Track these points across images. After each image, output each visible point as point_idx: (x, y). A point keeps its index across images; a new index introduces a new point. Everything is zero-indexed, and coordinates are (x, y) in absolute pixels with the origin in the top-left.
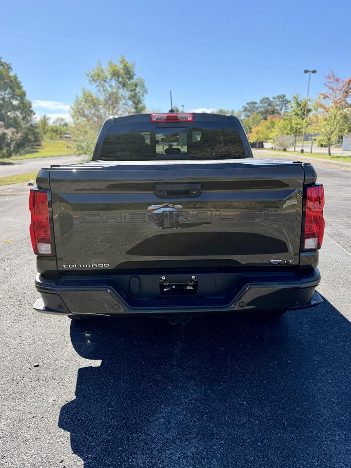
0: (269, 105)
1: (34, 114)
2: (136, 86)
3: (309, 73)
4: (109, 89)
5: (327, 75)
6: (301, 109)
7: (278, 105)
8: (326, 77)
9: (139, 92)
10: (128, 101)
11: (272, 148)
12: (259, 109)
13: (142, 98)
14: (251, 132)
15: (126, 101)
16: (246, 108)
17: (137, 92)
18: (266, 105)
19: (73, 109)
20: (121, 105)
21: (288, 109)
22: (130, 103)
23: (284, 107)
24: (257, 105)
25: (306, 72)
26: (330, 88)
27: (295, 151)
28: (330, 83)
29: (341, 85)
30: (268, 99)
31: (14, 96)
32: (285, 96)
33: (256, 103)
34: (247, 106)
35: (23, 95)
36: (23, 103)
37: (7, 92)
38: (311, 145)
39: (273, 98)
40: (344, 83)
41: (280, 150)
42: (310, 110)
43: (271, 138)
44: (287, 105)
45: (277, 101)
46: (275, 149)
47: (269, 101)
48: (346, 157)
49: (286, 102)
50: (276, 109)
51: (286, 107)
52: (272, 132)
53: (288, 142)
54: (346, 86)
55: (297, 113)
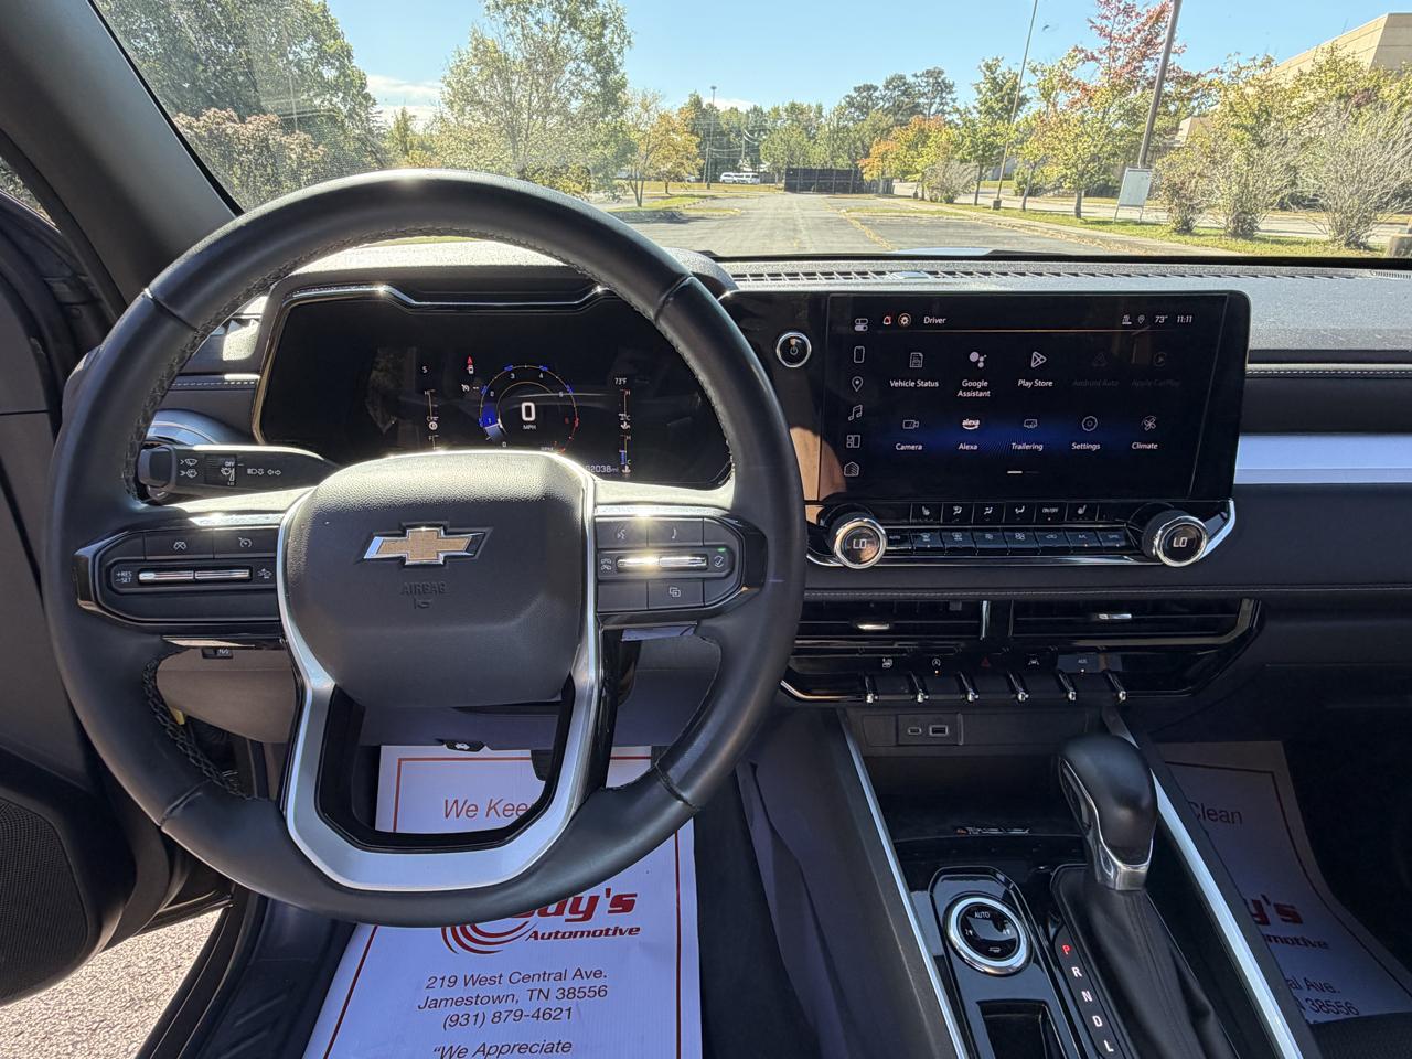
0: (904, 93)
1: (375, 103)
2: (603, 24)
4: (536, 30)
6: (1002, 97)
7: (923, 94)
9: (612, 42)
10: (583, 65)
11: (916, 195)
12: (882, 103)
13: (618, 60)
14: (867, 155)
15: (579, 66)
16: (852, 99)
17: (605, 40)
18: (896, 93)
19: (449, 84)
20: (568, 75)
21: (947, 104)
22: (588, 69)
23: (938, 100)
24: (877, 94)
26: (1101, 30)
27: (976, 204)
28: (1104, 17)
29: (1133, 24)
30: (902, 78)
31: (323, 57)
32: (941, 72)
33: (876, 89)
34: (854, 94)
35: (347, 53)
36: (346, 76)
37: (307, 46)
38: (997, 189)
39: (915, 76)
40: (1142, 20)
41: (936, 201)
42: (1023, 101)
43: (917, 172)
44: (944, 95)
45: (924, 84)
46: (923, 199)
47: (905, 84)
48: (1125, 223)
49: (942, 87)
50: (918, 105)
51: (942, 98)
52: (920, 155)
53: (959, 182)
54: (1146, 28)
55: (991, 107)
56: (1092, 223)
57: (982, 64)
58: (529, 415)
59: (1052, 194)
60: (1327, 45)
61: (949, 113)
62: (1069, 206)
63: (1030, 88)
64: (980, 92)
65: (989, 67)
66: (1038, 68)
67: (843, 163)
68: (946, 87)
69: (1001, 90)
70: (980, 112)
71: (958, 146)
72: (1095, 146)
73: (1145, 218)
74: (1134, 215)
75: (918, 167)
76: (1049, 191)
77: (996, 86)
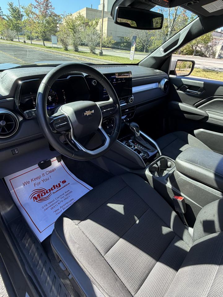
6: (17, 14)
27: (19, 41)
38: (23, 38)
41: (8, 40)
42: (22, 16)
46: (4, 39)
48: (55, 48)
53: (13, 35)
54: (45, 2)
55: (14, 16)
56: (48, 47)
57: (8, 3)
58: (50, 99)
59: (35, 40)
60: (78, 12)
61: (2, 15)
62: (41, 43)
63: (22, 11)
64: (10, 11)
65: (10, 5)
66: (23, 7)
69: (16, 12)
70: (12, 17)
71: (9, 26)
72: (43, 29)
73: (58, 47)
74: (56, 46)
76: (35, 39)
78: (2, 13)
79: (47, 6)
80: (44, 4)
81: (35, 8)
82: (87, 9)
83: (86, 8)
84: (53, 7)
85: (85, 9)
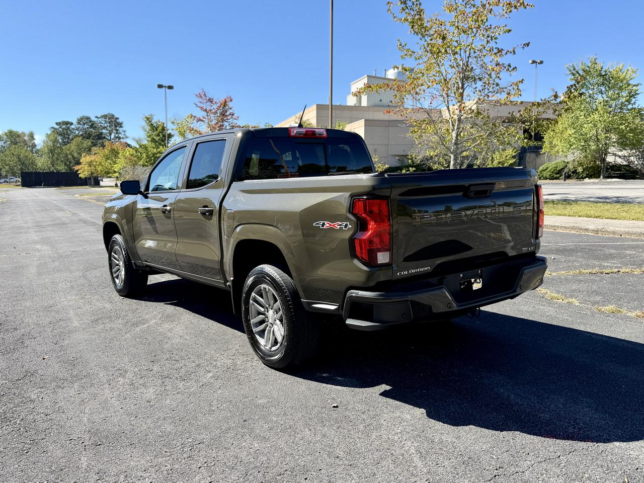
0: (92, 126)
3: (164, 88)
5: (197, 94)
6: (159, 134)
7: (104, 128)
8: (197, 95)
11: (116, 185)
12: (77, 132)
14: (79, 163)
16: (55, 129)
18: (86, 126)
21: (120, 133)
23: (114, 131)
24: (73, 127)
25: (160, 86)
26: (202, 108)
28: (201, 102)
29: (215, 106)
30: (88, 118)
33: (72, 124)
34: (57, 127)
39: (97, 117)
40: (219, 105)
42: (170, 136)
43: (115, 172)
44: (118, 128)
45: (103, 122)
47: (90, 122)
49: (115, 123)
50: (102, 133)
51: (117, 130)
52: (115, 163)
54: (221, 108)
55: (154, 139)
57: (144, 117)
61: (123, 138)
63: (171, 128)
64: (146, 131)
65: (148, 119)
66: (175, 121)
67: (62, 168)
68: (118, 124)
69: (157, 130)
70: (148, 141)
71: (140, 159)
75: (115, 170)
77: (153, 128)
78: (123, 133)
79: (223, 114)
80: (218, 112)
81: (199, 122)
82: (320, 107)
83: (317, 105)
84: (235, 116)
85: (315, 107)
